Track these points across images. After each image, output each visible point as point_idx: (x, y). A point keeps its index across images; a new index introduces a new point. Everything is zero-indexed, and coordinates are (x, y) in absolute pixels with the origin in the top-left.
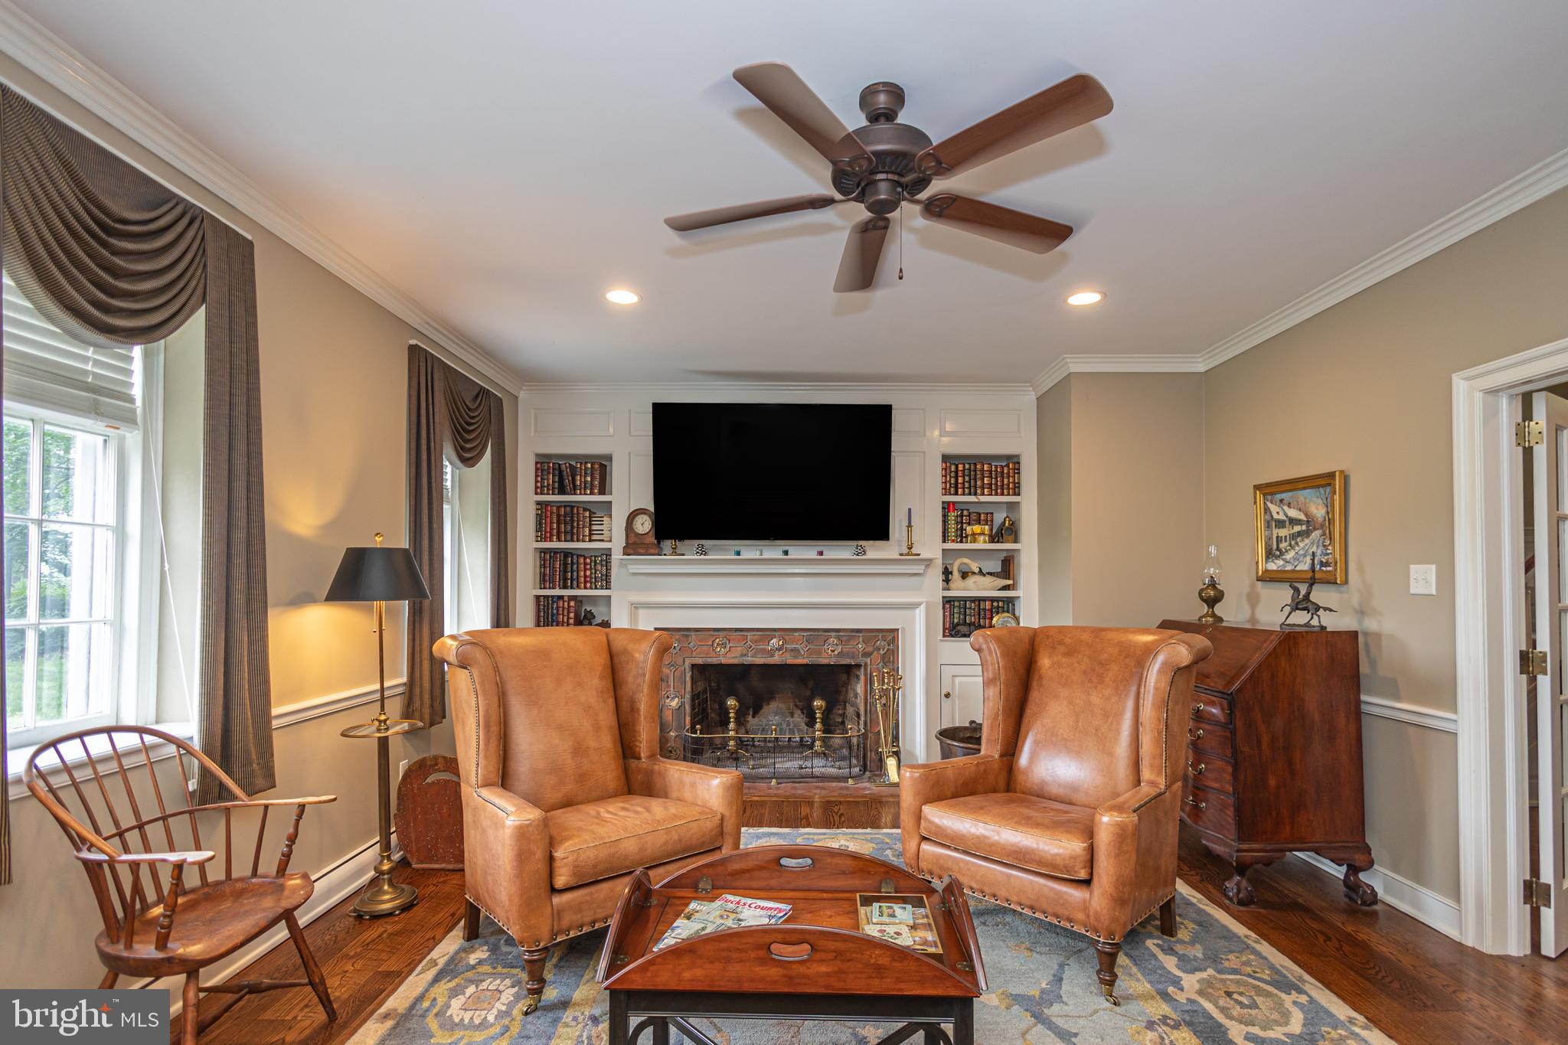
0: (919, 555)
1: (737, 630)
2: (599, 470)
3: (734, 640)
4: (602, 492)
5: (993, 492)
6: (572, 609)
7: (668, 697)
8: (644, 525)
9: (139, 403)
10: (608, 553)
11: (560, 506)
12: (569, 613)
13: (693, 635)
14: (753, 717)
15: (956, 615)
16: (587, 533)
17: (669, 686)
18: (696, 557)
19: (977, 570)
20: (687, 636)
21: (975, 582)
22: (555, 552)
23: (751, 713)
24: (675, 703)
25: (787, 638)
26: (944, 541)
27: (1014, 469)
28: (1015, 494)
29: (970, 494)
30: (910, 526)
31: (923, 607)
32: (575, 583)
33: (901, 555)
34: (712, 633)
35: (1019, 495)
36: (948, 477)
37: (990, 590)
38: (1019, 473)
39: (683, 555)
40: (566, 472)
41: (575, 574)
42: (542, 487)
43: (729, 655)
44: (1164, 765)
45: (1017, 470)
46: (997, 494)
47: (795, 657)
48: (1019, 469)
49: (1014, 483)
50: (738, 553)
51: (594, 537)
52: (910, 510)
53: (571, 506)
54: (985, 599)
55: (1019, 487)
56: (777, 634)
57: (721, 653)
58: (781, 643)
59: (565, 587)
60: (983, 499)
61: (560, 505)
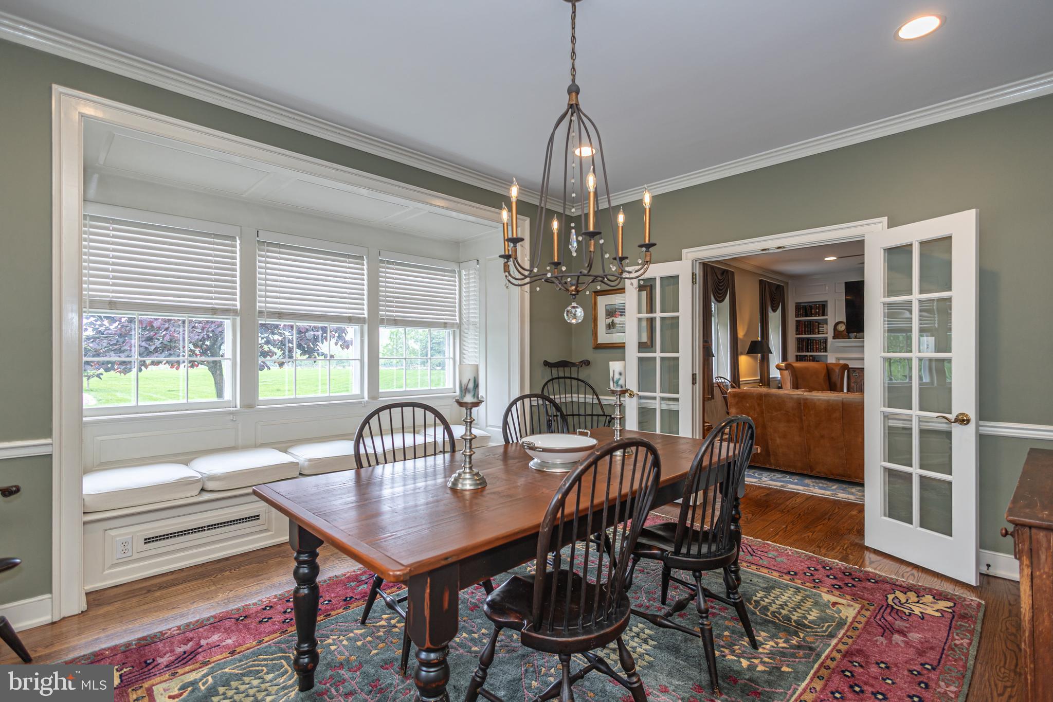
2: (822, 308)
4: (823, 315)
6: (811, 358)
8: (842, 328)
10: (826, 339)
16: (817, 331)
22: (803, 339)
32: (812, 350)
40: (808, 308)
41: (812, 347)
42: (798, 314)
51: (821, 333)
53: (810, 321)
59: (808, 352)
61: (805, 321)
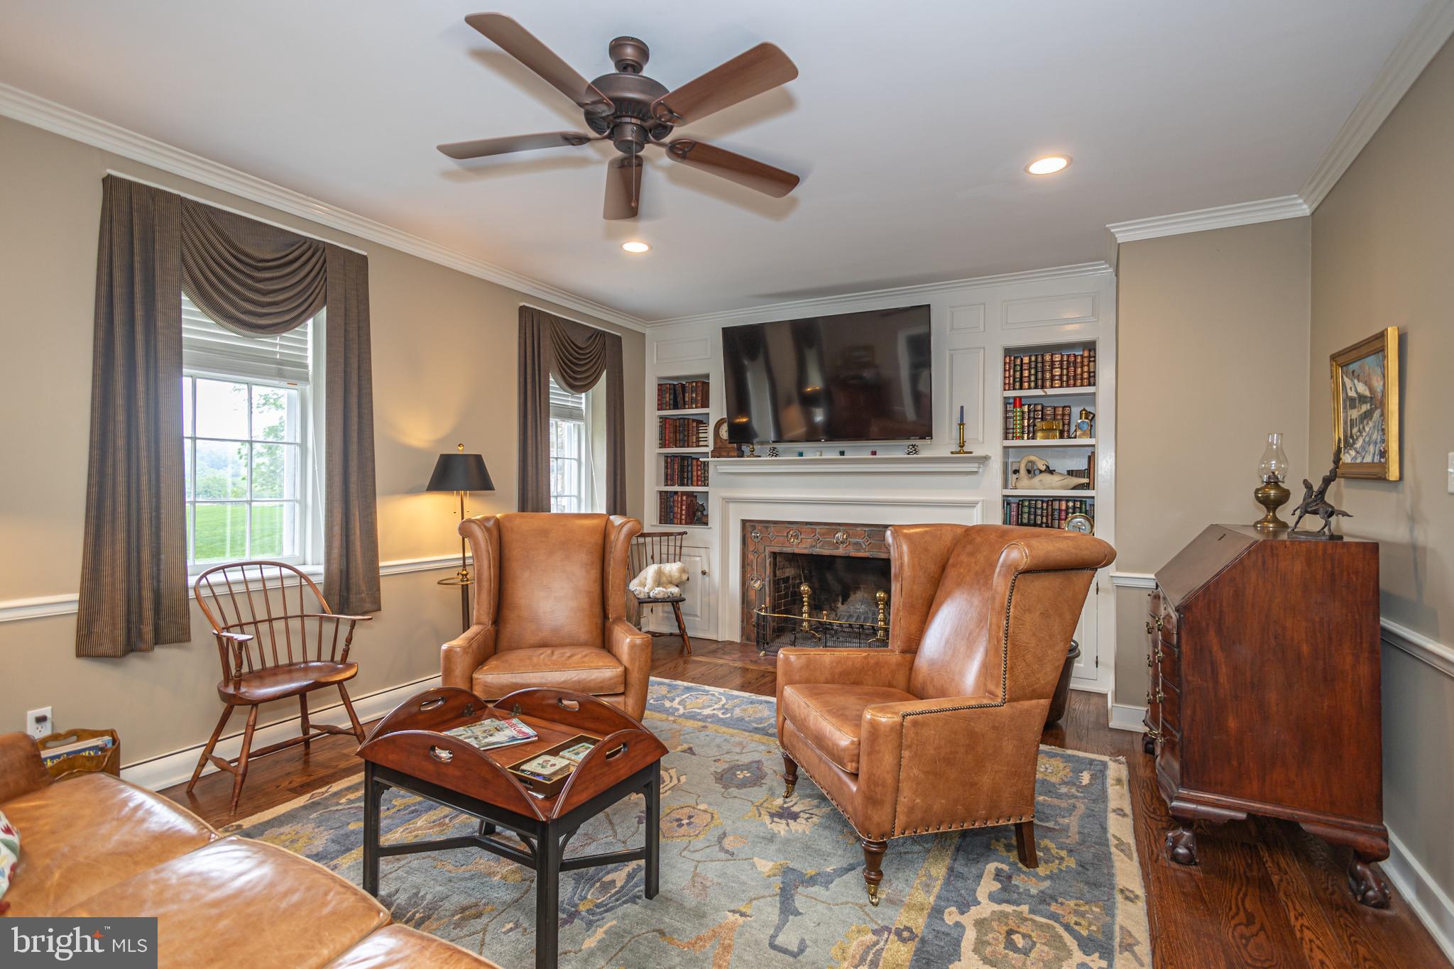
0: (971, 453)
1: (807, 523)
2: (701, 390)
3: (805, 532)
4: (705, 405)
5: (1065, 384)
6: (684, 503)
7: (752, 579)
8: (725, 432)
9: (311, 368)
10: (706, 457)
11: (676, 420)
12: (682, 505)
13: (772, 528)
14: (843, 604)
15: (1026, 516)
16: (694, 440)
17: (753, 570)
18: (769, 458)
19: (1043, 468)
20: (767, 527)
21: (1041, 481)
22: (674, 456)
23: (840, 600)
24: (757, 585)
25: (851, 532)
26: (1006, 438)
27: (1090, 357)
28: (1089, 385)
29: (1036, 387)
30: (962, 424)
31: (979, 505)
32: (690, 481)
33: (952, 453)
34: (787, 525)
35: (1094, 385)
36: (1012, 371)
37: (1057, 489)
38: (1095, 361)
39: (760, 456)
40: (679, 390)
41: (690, 474)
42: (663, 404)
43: (802, 546)
44: (1002, 676)
45: (1092, 359)
46: (1068, 386)
47: (858, 550)
48: (1095, 357)
49: (1089, 372)
50: (801, 454)
51: (701, 443)
52: (962, 408)
53: (683, 419)
54: (1060, 499)
55: (1094, 377)
56: (841, 528)
57: (795, 543)
58: (845, 537)
59: (682, 484)
60: (1050, 392)
61: (675, 418)
